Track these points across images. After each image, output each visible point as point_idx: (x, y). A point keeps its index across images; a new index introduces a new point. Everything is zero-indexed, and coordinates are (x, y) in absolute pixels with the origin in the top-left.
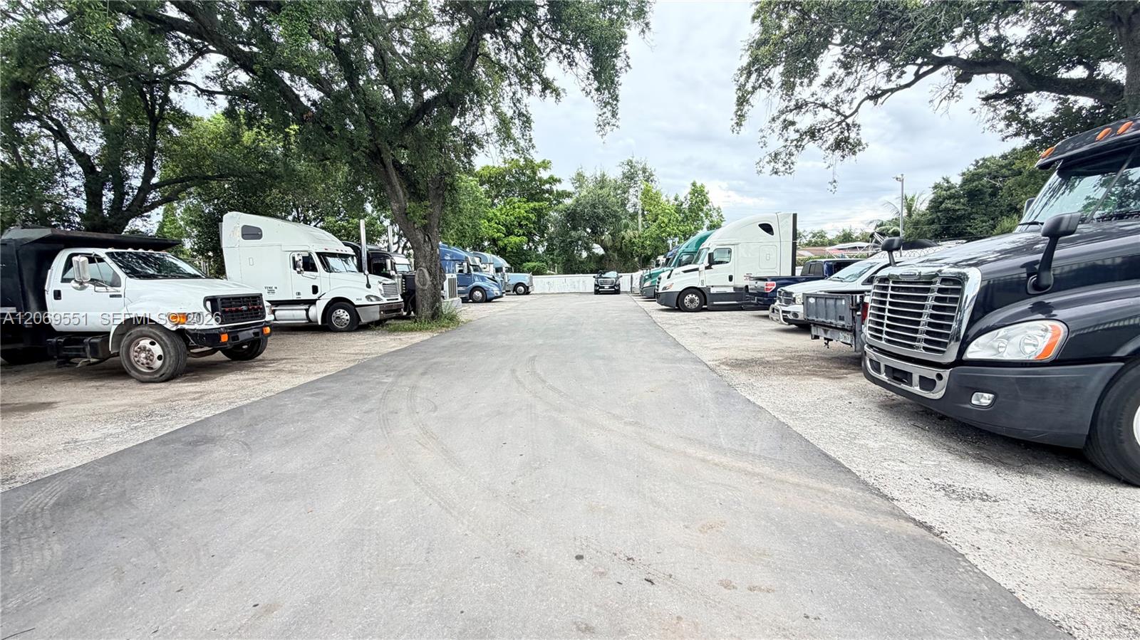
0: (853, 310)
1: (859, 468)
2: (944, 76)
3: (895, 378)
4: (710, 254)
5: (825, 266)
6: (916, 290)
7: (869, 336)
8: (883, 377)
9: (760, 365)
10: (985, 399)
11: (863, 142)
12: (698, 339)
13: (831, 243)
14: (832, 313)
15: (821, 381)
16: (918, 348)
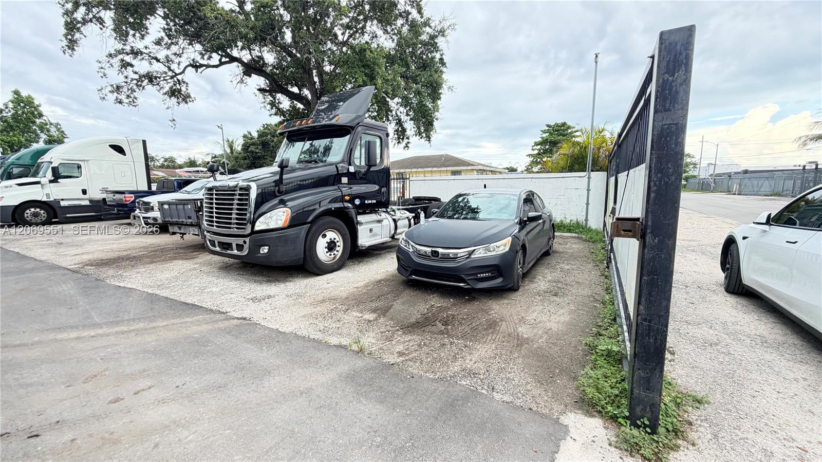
0: (196, 211)
1: (207, 304)
2: (235, 69)
3: (224, 249)
4: (53, 169)
5: (175, 183)
6: (229, 195)
7: (206, 225)
8: (218, 249)
9: (127, 260)
10: (265, 250)
11: (192, 95)
12: (53, 250)
13: (180, 167)
14: (182, 214)
15: (180, 262)
16: (233, 228)
